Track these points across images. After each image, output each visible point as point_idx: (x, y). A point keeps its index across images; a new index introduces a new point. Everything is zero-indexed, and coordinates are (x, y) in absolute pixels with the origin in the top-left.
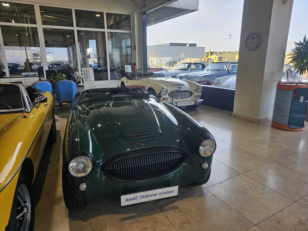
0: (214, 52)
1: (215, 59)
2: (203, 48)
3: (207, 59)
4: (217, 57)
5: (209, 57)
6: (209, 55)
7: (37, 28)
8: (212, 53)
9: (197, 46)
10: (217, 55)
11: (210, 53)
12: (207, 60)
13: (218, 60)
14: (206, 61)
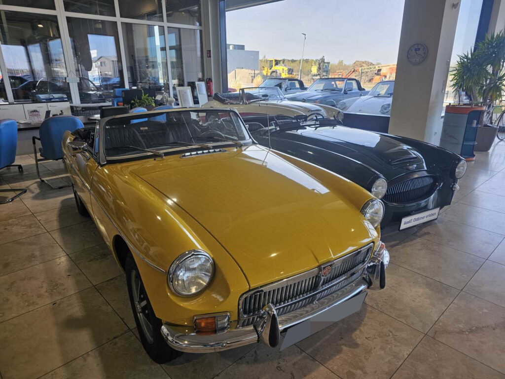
0: (280, 61)
1: (283, 72)
2: (257, 53)
3: (271, 71)
4: (286, 69)
5: (274, 68)
6: (274, 65)
7: (56, 17)
8: (277, 62)
9: (246, 49)
10: (285, 66)
11: (274, 61)
12: (271, 74)
13: (287, 74)
14: (269, 74)
